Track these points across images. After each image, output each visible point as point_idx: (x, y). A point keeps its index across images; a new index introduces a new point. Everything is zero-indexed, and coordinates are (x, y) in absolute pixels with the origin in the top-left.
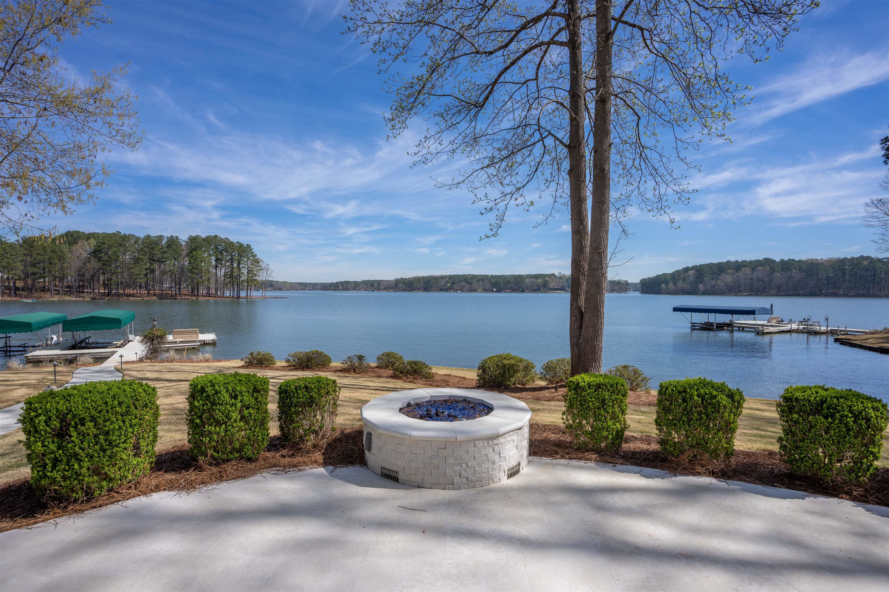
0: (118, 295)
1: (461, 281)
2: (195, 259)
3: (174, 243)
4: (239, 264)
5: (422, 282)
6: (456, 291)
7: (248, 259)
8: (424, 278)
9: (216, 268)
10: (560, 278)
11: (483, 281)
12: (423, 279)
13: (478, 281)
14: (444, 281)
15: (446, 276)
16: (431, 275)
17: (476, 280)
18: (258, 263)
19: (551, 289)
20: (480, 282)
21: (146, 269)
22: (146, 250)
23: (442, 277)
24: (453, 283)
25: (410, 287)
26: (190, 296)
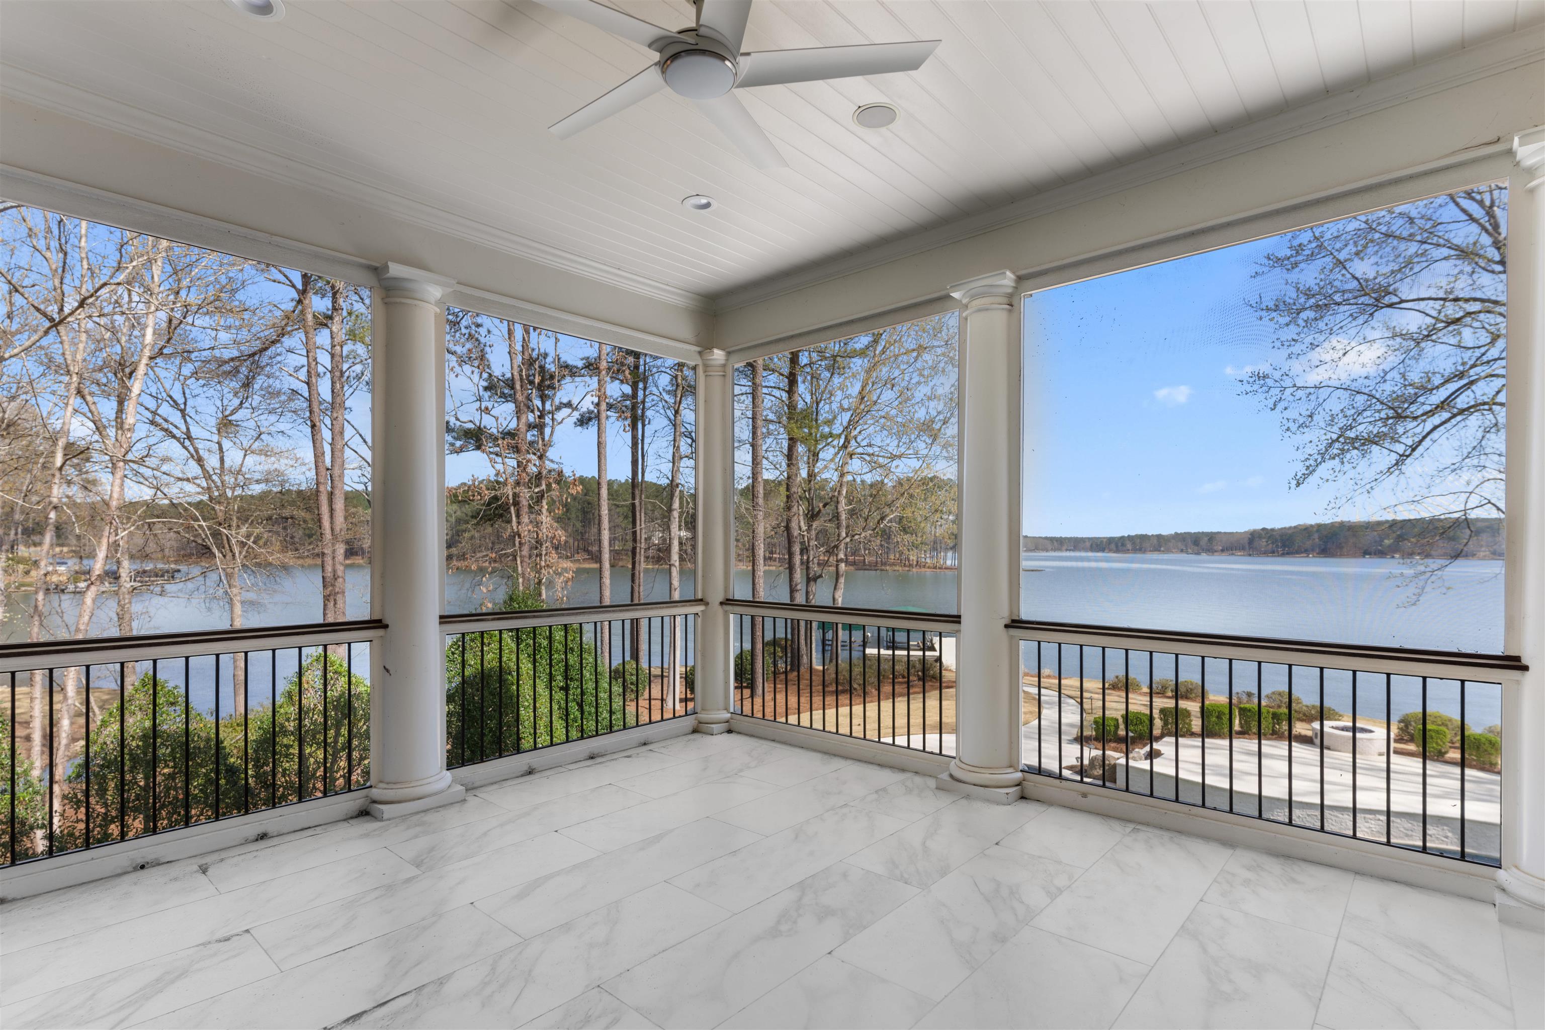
5: (1316, 536)
12: (1318, 531)
23: (1369, 526)
24: (1401, 538)
25: (1284, 546)
26: (901, 565)
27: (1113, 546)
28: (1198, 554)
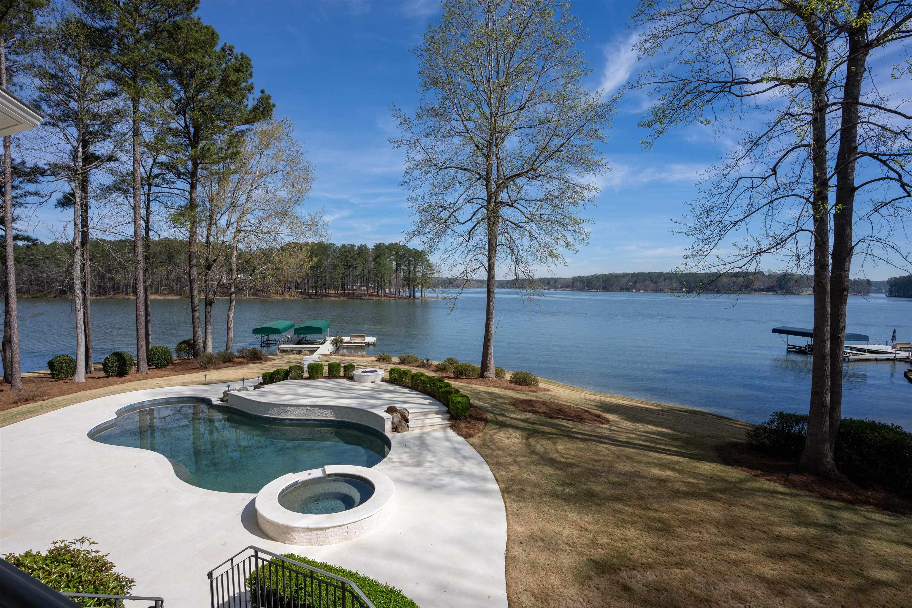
0: (322, 295)
1: (645, 280)
2: (379, 265)
3: (363, 251)
4: (415, 268)
5: (601, 280)
6: (638, 290)
7: (423, 264)
8: (603, 276)
9: (396, 272)
10: (770, 276)
11: (671, 280)
13: (665, 280)
14: (625, 280)
15: (628, 274)
16: (612, 272)
17: (662, 279)
18: (431, 267)
19: (756, 290)
20: (667, 281)
21: (342, 274)
22: (342, 257)
23: (624, 275)
24: (635, 282)
25: (588, 286)
26: (376, 296)
27: (509, 285)
28: (549, 289)
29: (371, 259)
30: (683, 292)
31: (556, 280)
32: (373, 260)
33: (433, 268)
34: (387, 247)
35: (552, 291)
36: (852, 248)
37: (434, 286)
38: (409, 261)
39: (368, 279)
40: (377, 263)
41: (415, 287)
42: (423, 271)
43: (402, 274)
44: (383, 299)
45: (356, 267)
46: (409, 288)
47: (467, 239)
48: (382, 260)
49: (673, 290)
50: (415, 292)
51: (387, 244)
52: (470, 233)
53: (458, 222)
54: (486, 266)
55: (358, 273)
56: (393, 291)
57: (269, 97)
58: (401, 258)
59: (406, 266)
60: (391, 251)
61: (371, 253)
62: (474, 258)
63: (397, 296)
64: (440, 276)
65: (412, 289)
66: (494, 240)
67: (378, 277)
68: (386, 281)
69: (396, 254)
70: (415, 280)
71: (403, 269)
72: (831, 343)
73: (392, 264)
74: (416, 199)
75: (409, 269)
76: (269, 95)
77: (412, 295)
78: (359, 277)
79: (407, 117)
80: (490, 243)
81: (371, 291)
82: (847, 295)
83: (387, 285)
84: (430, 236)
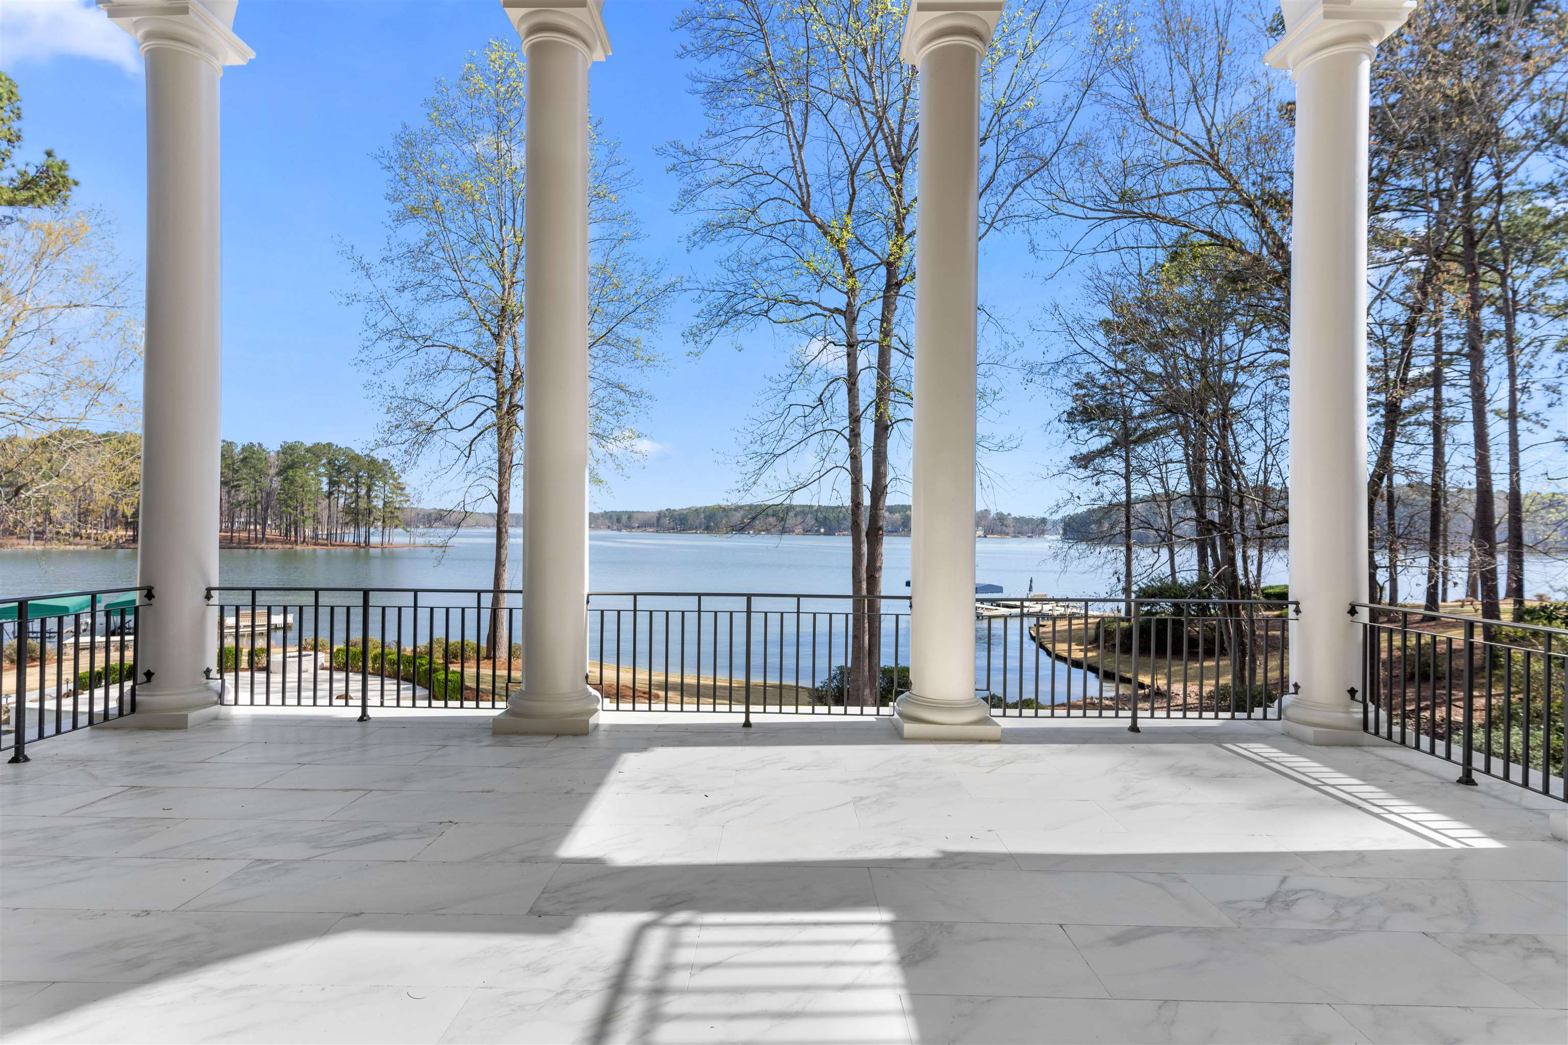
1: (767, 515)
2: (292, 483)
3: (255, 456)
4: (369, 490)
6: (758, 532)
7: (385, 483)
8: (705, 509)
9: (329, 497)
11: (804, 515)
13: (796, 515)
14: (738, 515)
15: (742, 507)
16: (717, 504)
17: (792, 514)
18: (403, 489)
20: (799, 518)
26: (282, 542)
28: (619, 530)
29: (273, 471)
30: (820, 534)
31: (630, 515)
32: (278, 474)
33: (407, 491)
34: (308, 450)
35: (624, 532)
36: (886, 486)
37: (408, 524)
38: (357, 477)
39: (265, 510)
40: (286, 479)
41: (368, 525)
42: (386, 496)
43: (341, 501)
44: (299, 548)
45: (239, 486)
46: (357, 526)
47: (467, 453)
48: (299, 475)
49: (806, 532)
50: (368, 535)
51: (309, 443)
52: (470, 445)
53: (452, 428)
54: (496, 494)
55: (242, 497)
56: (323, 532)
57: (63, 166)
58: (339, 472)
59: (351, 486)
60: (318, 457)
61: (272, 460)
62: (477, 483)
63: (330, 540)
64: (420, 506)
65: (363, 530)
66: (507, 458)
67: (288, 506)
68: (306, 513)
69: (329, 463)
70: (370, 512)
71: (345, 493)
72: (868, 584)
73: (321, 482)
74: (380, 386)
75: (356, 492)
76: (64, 162)
77: (362, 540)
78: (245, 506)
79: (364, 261)
80: (501, 461)
81: (271, 533)
82: (882, 535)
83: (310, 522)
84: (403, 447)
